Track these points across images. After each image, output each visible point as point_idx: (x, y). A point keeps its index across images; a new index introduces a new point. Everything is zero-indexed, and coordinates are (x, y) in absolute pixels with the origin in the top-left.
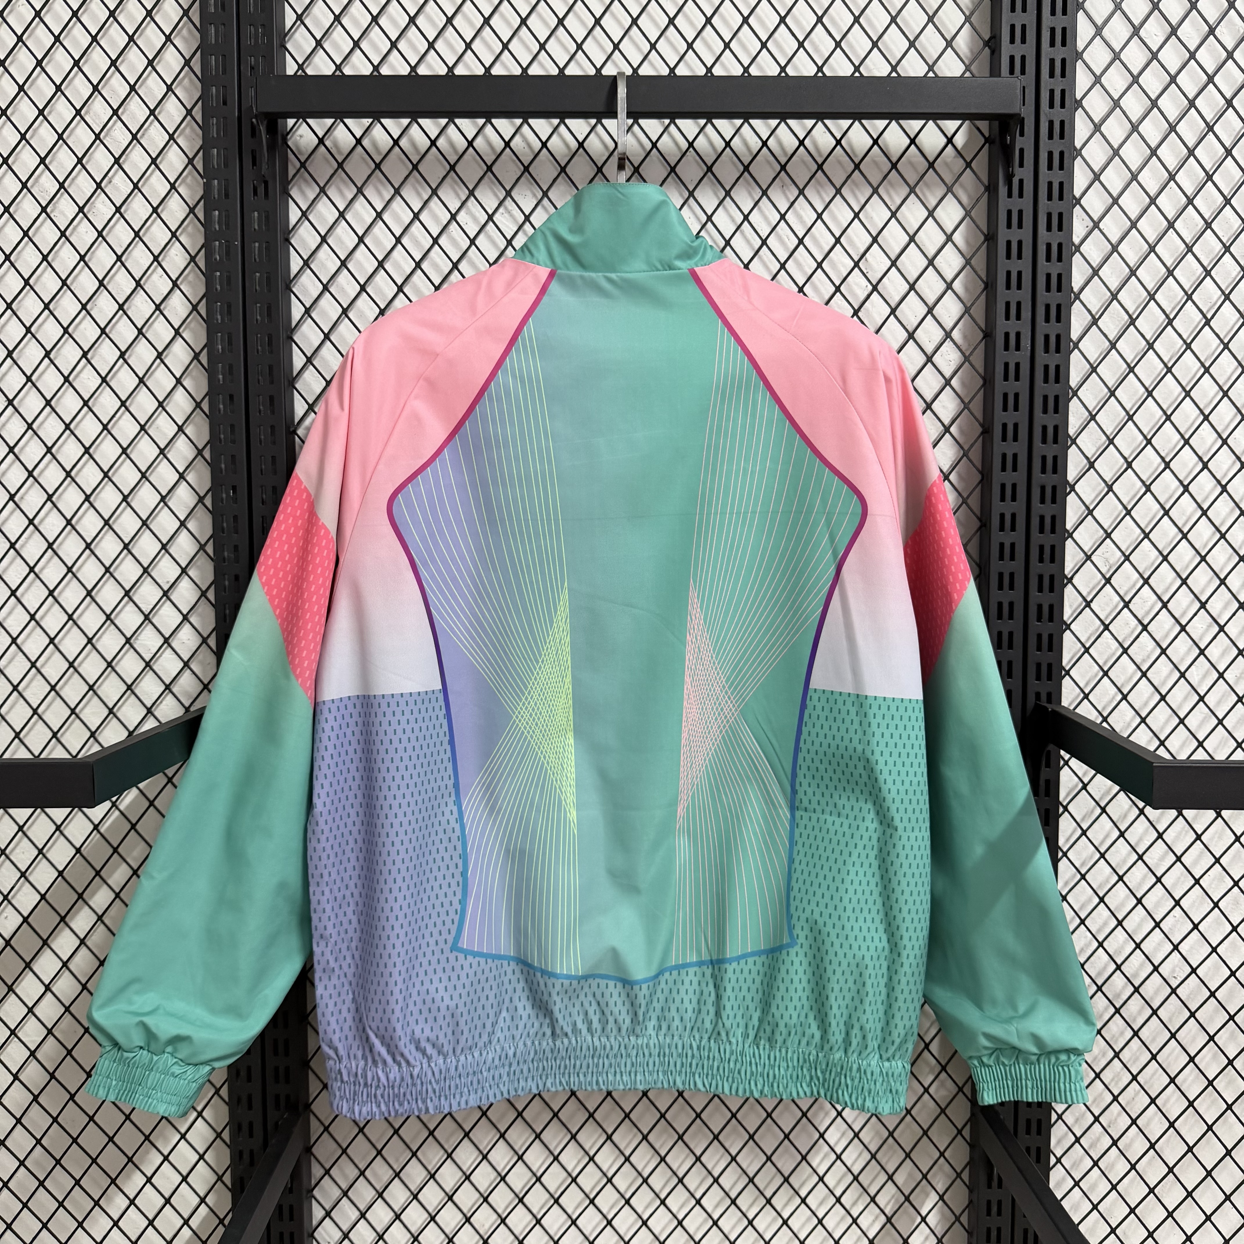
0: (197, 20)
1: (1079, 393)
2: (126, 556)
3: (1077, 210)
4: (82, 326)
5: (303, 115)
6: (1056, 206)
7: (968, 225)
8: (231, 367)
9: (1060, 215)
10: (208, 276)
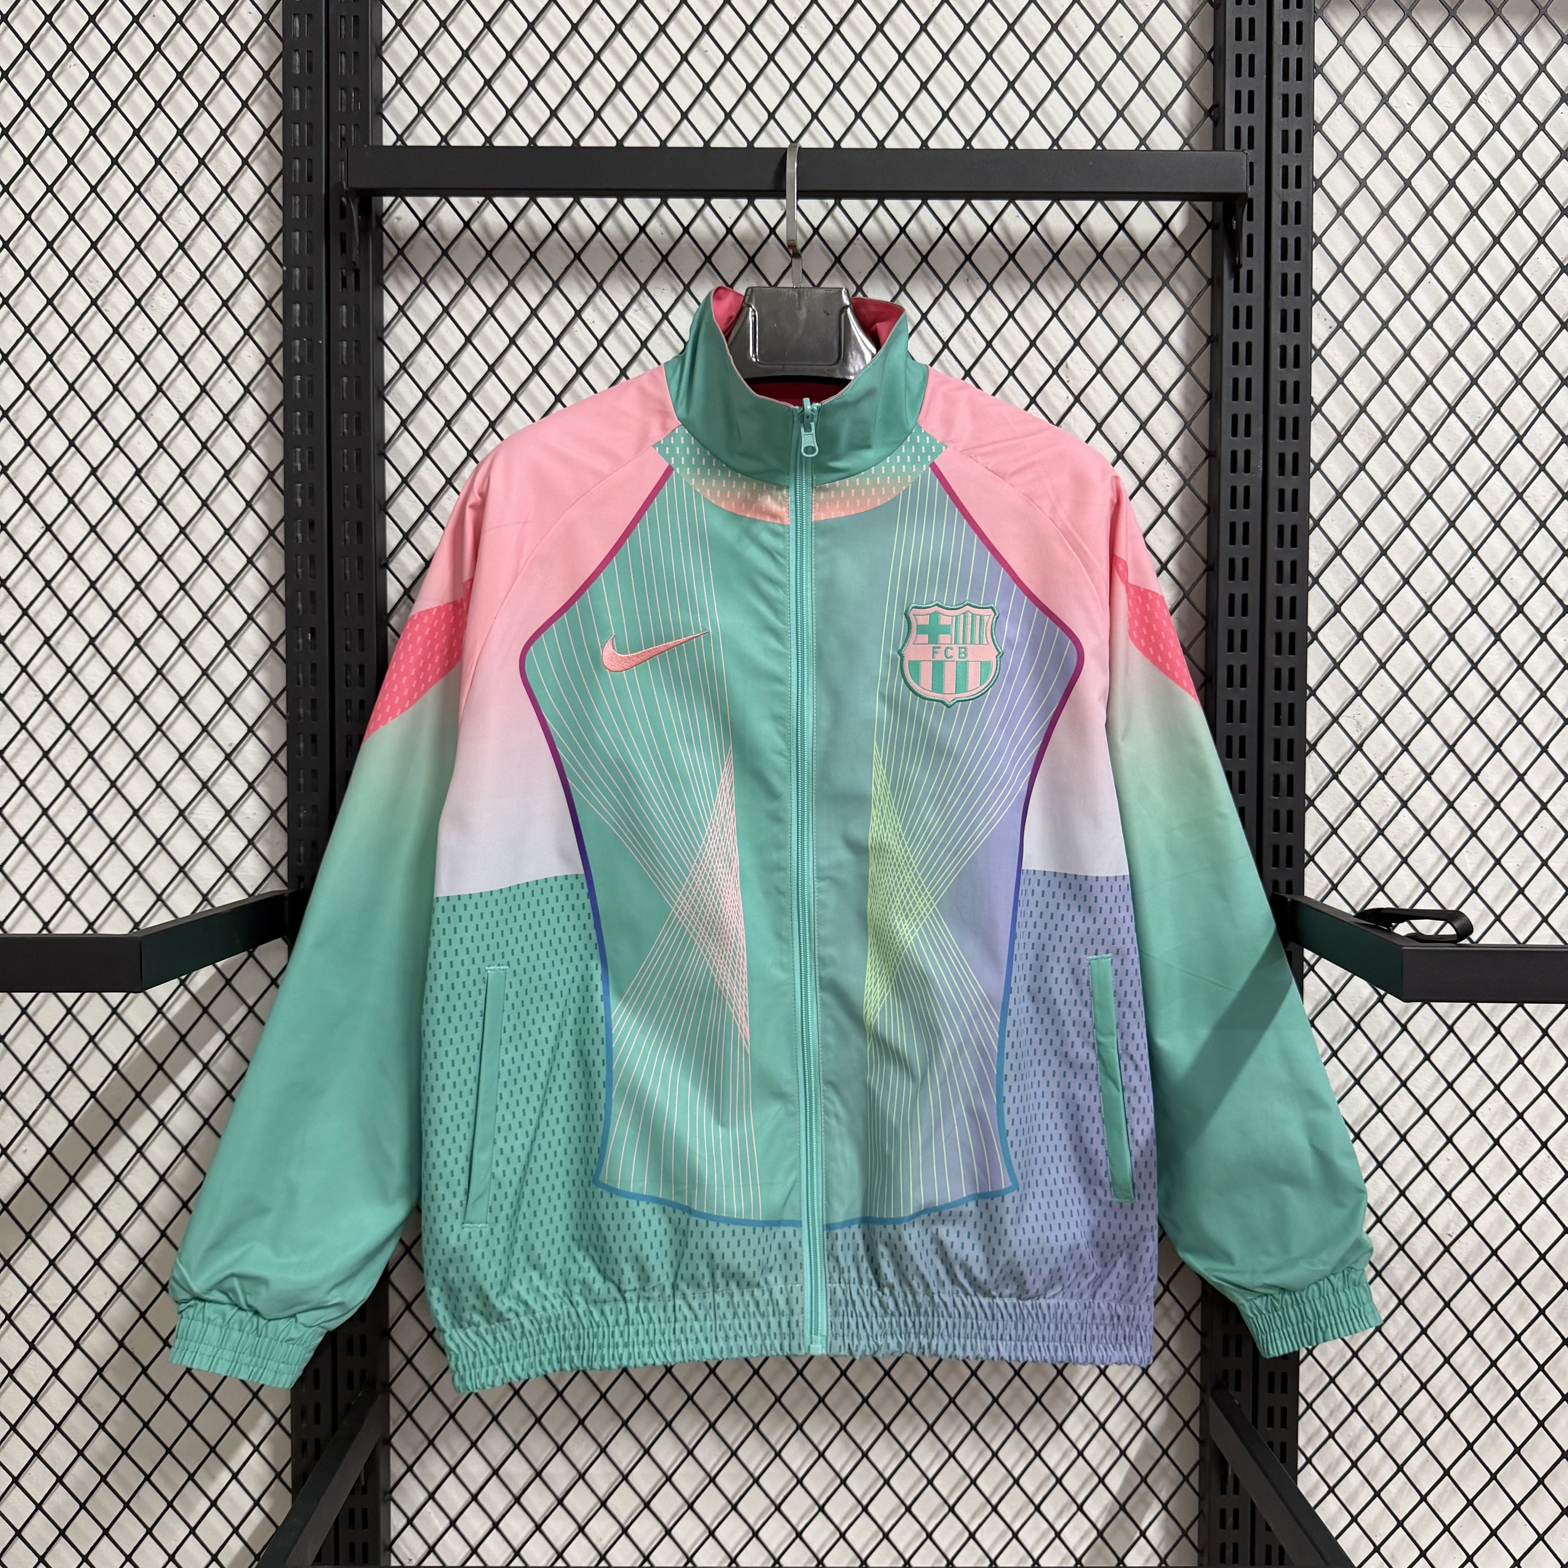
0: (279, 84)
1: (1322, 523)
2: (182, 712)
3: (1317, 308)
4: (135, 440)
5: (401, 193)
6: (1292, 302)
7: (1187, 324)
8: (311, 489)
9: (1297, 313)
10: (286, 380)
